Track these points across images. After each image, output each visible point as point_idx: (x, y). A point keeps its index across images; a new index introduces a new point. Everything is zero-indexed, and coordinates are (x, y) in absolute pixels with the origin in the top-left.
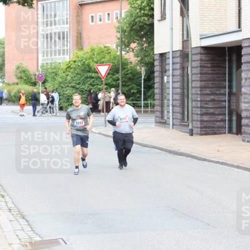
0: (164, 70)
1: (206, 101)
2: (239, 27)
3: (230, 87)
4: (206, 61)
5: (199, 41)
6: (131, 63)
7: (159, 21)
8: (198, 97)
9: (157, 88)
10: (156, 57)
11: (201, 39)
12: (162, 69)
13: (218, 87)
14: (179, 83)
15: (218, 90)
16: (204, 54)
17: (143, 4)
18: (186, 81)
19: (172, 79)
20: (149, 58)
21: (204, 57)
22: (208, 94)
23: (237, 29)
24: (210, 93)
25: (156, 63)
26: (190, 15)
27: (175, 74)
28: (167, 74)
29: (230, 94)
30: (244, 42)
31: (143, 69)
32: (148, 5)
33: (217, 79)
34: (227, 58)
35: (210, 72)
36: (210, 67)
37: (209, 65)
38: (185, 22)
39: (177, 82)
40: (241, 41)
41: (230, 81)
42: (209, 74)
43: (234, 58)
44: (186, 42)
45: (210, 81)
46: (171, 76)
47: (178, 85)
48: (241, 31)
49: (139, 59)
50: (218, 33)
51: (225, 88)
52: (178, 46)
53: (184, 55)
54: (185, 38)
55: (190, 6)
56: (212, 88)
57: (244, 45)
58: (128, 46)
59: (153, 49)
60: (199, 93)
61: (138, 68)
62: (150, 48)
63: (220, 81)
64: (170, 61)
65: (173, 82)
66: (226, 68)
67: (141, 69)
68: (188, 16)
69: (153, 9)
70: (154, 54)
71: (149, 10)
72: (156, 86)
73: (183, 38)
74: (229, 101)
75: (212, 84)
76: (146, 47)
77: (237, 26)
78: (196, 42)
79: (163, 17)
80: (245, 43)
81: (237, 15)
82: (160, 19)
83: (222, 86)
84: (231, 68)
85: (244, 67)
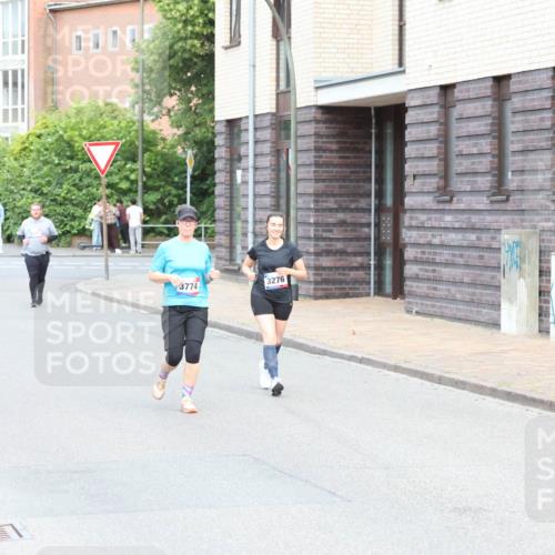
0: (236, 157)
1: (328, 225)
2: (401, 64)
3: (380, 194)
4: (328, 136)
5: (313, 93)
6: (164, 139)
7: (226, 48)
8: (309, 216)
9: (220, 196)
10: (220, 128)
11: (317, 88)
12: (231, 155)
13: (354, 195)
14: (269, 186)
15: (354, 201)
16: (325, 122)
17: (192, 12)
18: (283, 181)
19: (254, 176)
20: (204, 130)
21: (323, 129)
22: (331, 210)
23: (397, 69)
24: (335, 206)
25: (219, 141)
26: (293, 36)
27: (259, 164)
28: (243, 164)
29: (380, 209)
30: (409, 96)
31: (190, 153)
32: (202, 13)
33: (352, 176)
34: (373, 131)
35: (336, 161)
36: (337, 151)
37: (334, 147)
38: (282, 52)
39: (265, 182)
40: (404, 94)
41: (380, 181)
42: (335, 166)
43: (389, 131)
44: (284, 95)
45: (337, 180)
46: (251, 170)
47: (266, 188)
48: (404, 72)
49: (181, 131)
50: (354, 77)
51: (369, 196)
52: (267, 105)
53: (280, 124)
54: (283, 87)
55: (293, 17)
56: (341, 195)
57: (410, 102)
59: (212, 110)
60: (312, 206)
61: (179, 150)
62: (206, 107)
63: (358, 181)
64: (250, 136)
65: (255, 183)
66: (371, 152)
67: (185, 153)
68: (289, 38)
69: (211, 23)
70: (213, 121)
71: (205, 24)
72: (218, 190)
73: (278, 85)
74: (377, 225)
75: (341, 187)
76: (196, 106)
77: (397, 62)
78: (307, 96)
79: (235, 41)
80: (412, 98)
81: (397, 37)
82: (228, 44)
83: (362, 192)
84: (380, 153)
85: (409, 151)
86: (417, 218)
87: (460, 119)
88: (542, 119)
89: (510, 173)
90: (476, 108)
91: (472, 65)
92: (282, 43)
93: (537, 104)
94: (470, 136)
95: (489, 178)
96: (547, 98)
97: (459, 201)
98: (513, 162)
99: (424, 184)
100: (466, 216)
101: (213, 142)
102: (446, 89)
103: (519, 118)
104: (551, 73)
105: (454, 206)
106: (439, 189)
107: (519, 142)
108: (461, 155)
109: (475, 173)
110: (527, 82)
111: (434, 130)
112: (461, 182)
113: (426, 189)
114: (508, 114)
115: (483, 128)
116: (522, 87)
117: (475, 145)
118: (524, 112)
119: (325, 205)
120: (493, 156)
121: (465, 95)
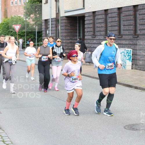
1: (68, 43)
4: (68, 23)
6: (31, 24)
7: (45, 4)
8: (63, 41)
11: (65, 12)
12: (46, 27)
15: (74, 37)
16: (67, 20)
18: (58, 33)
19: (51, 32)
20: (40, 22)
21: (66, 21)
22: (68, 39)
23: (83, 8)
24: (69, 39)
27: (52, 29)
28: (48, 29)
31: (37, 27)
33: (73, 32)
34: (78, 22)
35: (69, 28)
37: (69, 25)
38: (57, 4)
39: (54, 33)
40: (85, 14)
41: (79, 33)
42: (69, 30)
43: (81, 22)
44: (58, 14)
45: (70, 33)
46: (50, 31)
47: (54, 35)
48: (84, 9)
49: (35, 22)
50: (73, 10)
51: (77, 36)
52: (54, 16)
53: (57, 20)
54: (57, 12)
56: (70, 36)
58: (29, 16)
59: (41, 17)
60: (64, 39)
61: (34, 26)
64: (50, 23)
66: (77, 26)
67: (36, 27)
68: (59, 1)
70: (42, 20)
72: (43, 35)
73: (56, 12)
75: (71, 34)
76: (38, 16)
77: (83, 6)
78: (62, 14)
79: (47, 2)
80: (86, 15)
81: (83, 1)
82: (45, 3)
83: (75, 35)
84: (79, 27)
85: (86, 26)
86: (88, 41)
87: (97, 19)
88: (115, 19)
89: (108, 31)
90: (101, 17)
91: (100, 7)
92: (57, 2)
93: (114, 16)
94: (99, 23)
95: (104, 32)
96: (116, 15)
97: (97, 37)
98: (109, 28)
99: (89, 33)
100: (98, 41)
101: (42, 24)
102: (94, 12)
103: (110, 19)
104: (117, 9)
105: (96, 38)
106: (92, 34)
107: (110, 24)
108: (97, 27)
109: (101, 31)
110: (112, 11)
111: (91, 21)
112: (98, 33)
113: (90, 35)
114: (108, 18)
115: (102, 21)
116: (111, 12)
117: (101, 25)
118: (111, 17)
119: (67, 38)
120: (105, 27)
121: (98, 14)
